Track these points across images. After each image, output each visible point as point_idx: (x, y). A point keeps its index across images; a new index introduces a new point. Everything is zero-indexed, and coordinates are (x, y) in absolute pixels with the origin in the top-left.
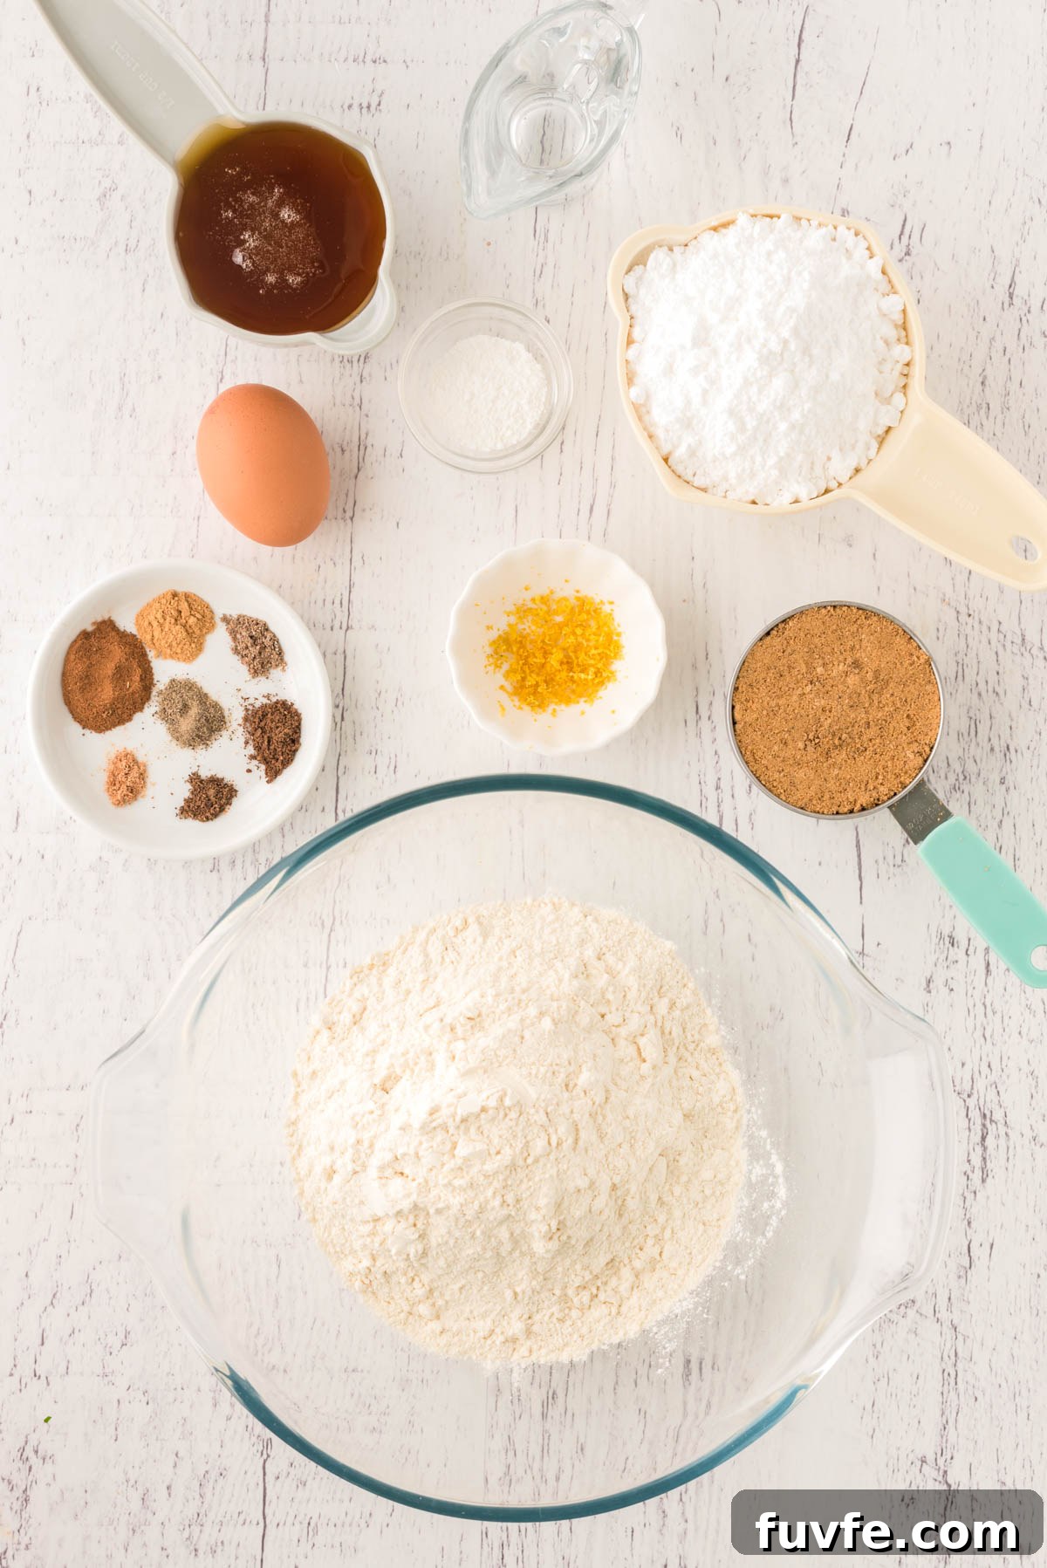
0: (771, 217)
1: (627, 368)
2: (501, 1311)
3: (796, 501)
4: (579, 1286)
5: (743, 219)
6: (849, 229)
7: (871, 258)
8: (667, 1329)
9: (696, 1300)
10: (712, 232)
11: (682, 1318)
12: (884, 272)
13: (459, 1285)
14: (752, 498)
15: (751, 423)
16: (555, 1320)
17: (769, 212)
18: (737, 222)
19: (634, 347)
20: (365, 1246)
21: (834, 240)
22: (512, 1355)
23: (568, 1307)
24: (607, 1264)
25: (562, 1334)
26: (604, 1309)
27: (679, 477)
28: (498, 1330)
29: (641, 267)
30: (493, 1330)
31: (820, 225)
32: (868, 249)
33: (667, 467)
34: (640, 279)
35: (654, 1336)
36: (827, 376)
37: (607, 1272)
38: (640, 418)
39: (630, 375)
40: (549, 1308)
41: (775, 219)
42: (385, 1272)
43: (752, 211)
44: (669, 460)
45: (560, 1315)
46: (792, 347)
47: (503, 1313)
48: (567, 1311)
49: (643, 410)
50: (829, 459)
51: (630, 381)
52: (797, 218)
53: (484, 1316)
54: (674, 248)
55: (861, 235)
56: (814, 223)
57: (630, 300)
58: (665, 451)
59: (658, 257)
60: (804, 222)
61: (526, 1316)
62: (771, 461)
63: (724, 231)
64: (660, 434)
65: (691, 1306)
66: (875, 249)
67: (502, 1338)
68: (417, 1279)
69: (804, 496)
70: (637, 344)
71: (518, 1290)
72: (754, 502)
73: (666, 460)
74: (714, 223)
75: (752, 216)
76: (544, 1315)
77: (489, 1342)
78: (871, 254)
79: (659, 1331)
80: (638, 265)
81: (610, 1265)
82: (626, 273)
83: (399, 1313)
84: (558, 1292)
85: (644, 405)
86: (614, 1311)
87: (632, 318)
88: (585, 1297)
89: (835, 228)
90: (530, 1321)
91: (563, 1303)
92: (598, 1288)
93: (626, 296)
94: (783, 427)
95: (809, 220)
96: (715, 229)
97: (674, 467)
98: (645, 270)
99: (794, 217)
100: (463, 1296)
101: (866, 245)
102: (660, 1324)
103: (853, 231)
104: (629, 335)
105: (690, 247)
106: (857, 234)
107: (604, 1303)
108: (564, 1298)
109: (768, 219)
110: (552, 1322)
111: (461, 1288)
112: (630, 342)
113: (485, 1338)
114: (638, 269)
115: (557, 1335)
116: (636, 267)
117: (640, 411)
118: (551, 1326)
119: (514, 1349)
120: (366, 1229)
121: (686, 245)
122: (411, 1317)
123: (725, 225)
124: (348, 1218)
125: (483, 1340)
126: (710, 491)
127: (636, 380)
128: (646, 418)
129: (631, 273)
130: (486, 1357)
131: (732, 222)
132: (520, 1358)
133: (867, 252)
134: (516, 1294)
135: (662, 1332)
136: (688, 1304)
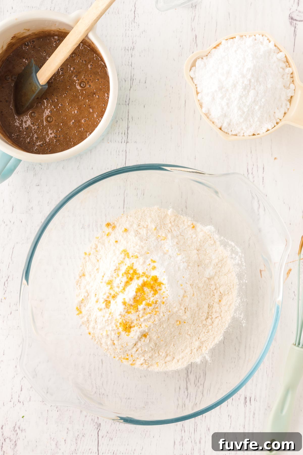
0: (233, 38)
1: (199, 102)
2: (189, 343)
3: (268, 130)
4: (205, 319)
5: (224, 42)
6: (259, 35)
7: (270, 42)
8: (238, 312)
9: (240, 298)
10: (214, 49)
11: (240, 306)
12: (275, 46)
13: (172, 345)
14: (252, 133)
15: (246, 110)
16: (206, 333)
17: (232, 37)
18: (222, 43)
19: (199, 95)
20: (138, 354)
21: (256, 40)
22: (202, 352)
23: (207, 327)
24: (208, 307)
25: (211, 335)
26: (217, 320)
27: (227, 133)
28: (193, 348)
29: (194, 67)
30: (192, 349)
31: (250, 36)
32: (268, 39)
33: (221, 131)
34: (195, 71)
35: (236, 317)
36: (267, 87)
37: (210, 309)
38: (208, 118)
39: (201, 104)
40: (202, 331)
41: (234, 39)
42: (150, 357)
43: (226, 39)
44: (222, 129)
45: (207, 331)
46: (253, 81)
47: (190, 343)
48: (207, 328)
49: (208, 115)
50: (275, 113)
51: (201, 106)
52: (241, 36)
53: (186, 347)
54: (203, 58)
55: (264, 36)
56: (248, 36)
57: (193, 79)
58: (219, 126)
59: (199, 62)
60: (244, 37)
61: (197, 339)
62: (256, 119)
63: (218, 47)
64: (216, 121)
65: (240, 301)
66: (270, 39)
67: (195, 350)
68: (159, 352)
69: (270, 128)
70: (200, 94)
71: (189, 333)
72: (254, 135)
73: (220, 129)
74: (215, 46)
75: (226, 40)
76: (202, 334)
77: (193, 353)
78: (269, 41)
79: (236, 314)
80: (193, 67)
81: (209, 307)
82: (190, 71)
83: (163, 365)
84: (201, 325)
85: (208, 113)
86: (220, 318)
87: (196, 85)
88: (209, 321)
89: (255, 36)
90: (199, 339)
91: (204, 327)
92: (211, 316)
93: (192, 79)
94: (257, 108)
95: (245, 36)
96: (215, 48)
97: (224, 131)
98: (196, 68)
99: (240, 36)
100: (176, 347)
101: (267, 38)
102: (235, 312)
103: (261, 35)
104: (197, 91)
105: (209, 56)
106: (263, 36)
107: (216, 318)
108: (204, 325)
109: (232, 39)
110: (206, 335)
111: (174, 345)
112: (198, 93)
113: (191, 354)
114: (193, 68)
115: (210, 337)
116: (192, 68)
117: (207, 115)
118: (206, 336)
119: (201, 350)
120: (135, 349)
121: (207, 56)
122: (166, 364)
123: (218, 45)
124: (127, 350)
125: (191, 355)
126: (238, 135)
127: (203, 105)
128: (210, 117)
129: (191, 70)
130: (195, 358)
131: (220, 44)
132: (205, 351)
133: (268, 41)
134: (189, 335)
135: (237, 314)
136: (239, 301)
